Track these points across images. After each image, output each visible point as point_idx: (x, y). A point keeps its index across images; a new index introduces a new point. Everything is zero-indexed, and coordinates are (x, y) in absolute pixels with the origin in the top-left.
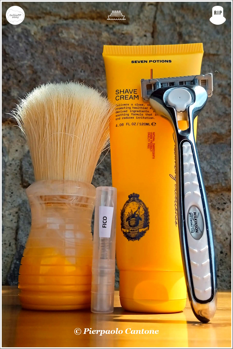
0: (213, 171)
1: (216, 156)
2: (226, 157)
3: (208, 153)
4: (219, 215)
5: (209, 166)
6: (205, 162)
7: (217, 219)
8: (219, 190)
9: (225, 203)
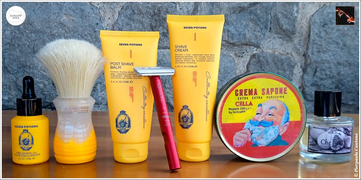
0: (237, 33)
1: (240, 22)
2: (246, 23)
3: (235, 20)
4: (239, 60)
5: (235, 29)
6: (233, 26)
7: (238, 62)
8: (240, 45)
9: (243, 53)
